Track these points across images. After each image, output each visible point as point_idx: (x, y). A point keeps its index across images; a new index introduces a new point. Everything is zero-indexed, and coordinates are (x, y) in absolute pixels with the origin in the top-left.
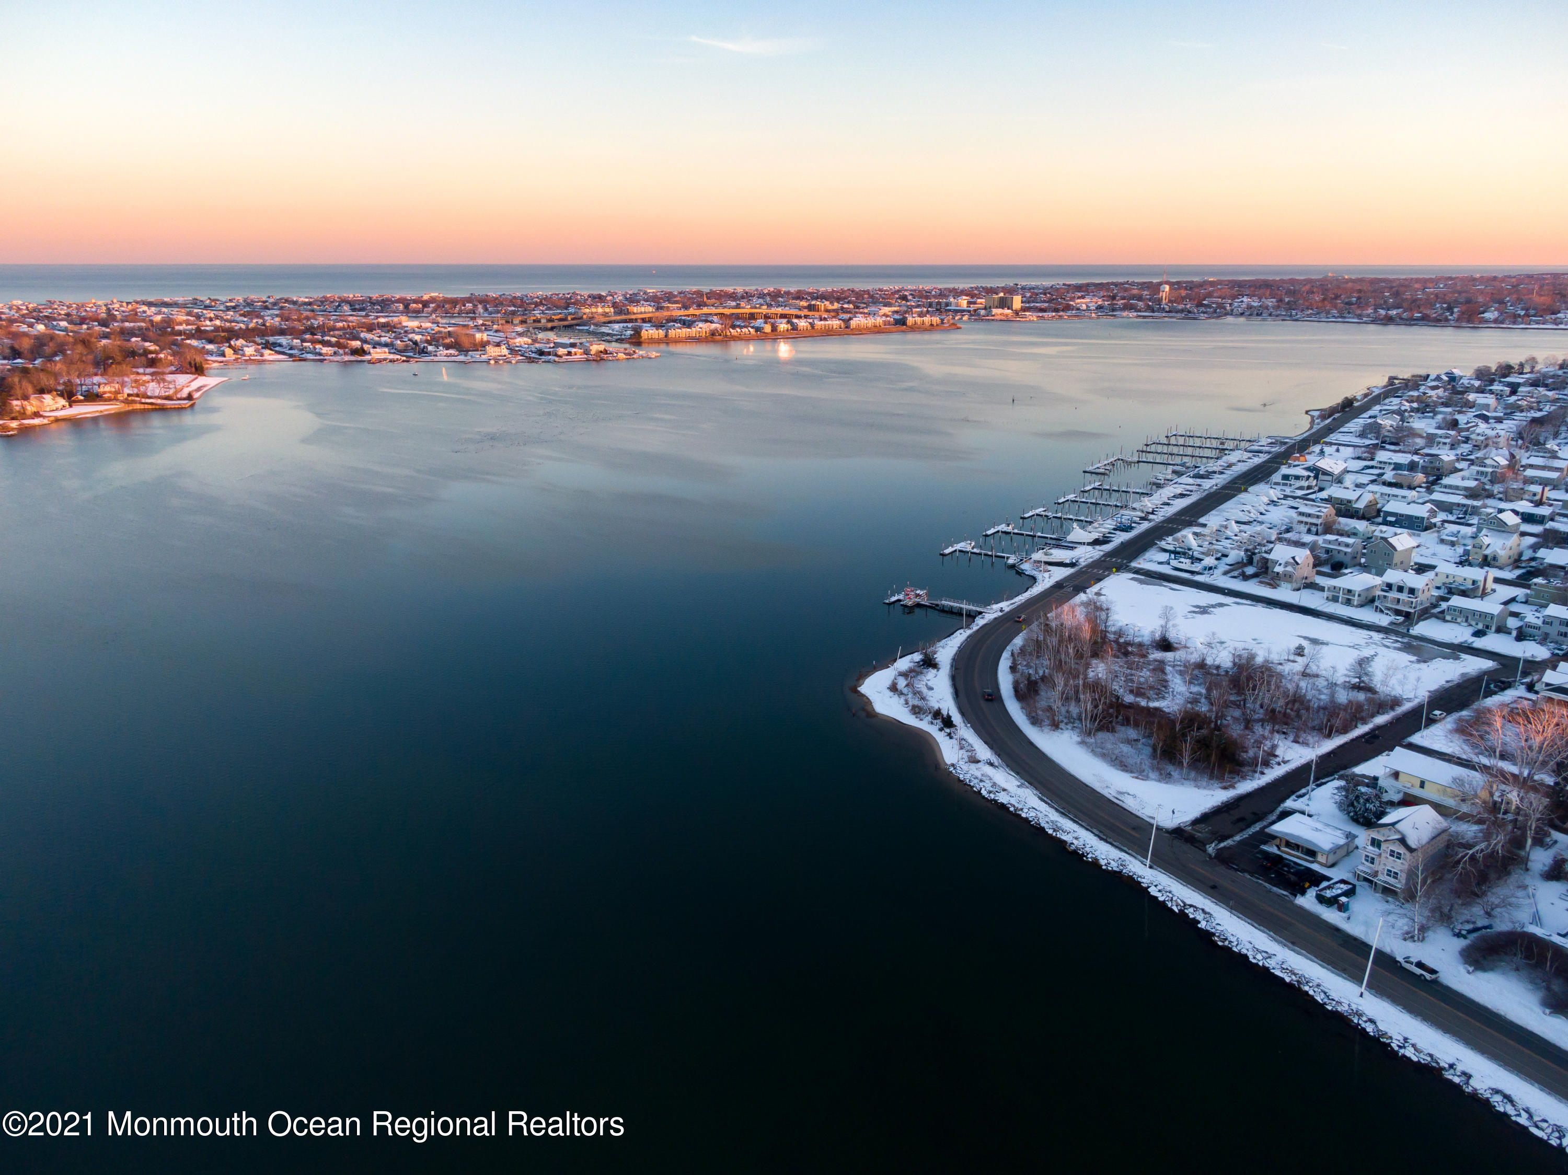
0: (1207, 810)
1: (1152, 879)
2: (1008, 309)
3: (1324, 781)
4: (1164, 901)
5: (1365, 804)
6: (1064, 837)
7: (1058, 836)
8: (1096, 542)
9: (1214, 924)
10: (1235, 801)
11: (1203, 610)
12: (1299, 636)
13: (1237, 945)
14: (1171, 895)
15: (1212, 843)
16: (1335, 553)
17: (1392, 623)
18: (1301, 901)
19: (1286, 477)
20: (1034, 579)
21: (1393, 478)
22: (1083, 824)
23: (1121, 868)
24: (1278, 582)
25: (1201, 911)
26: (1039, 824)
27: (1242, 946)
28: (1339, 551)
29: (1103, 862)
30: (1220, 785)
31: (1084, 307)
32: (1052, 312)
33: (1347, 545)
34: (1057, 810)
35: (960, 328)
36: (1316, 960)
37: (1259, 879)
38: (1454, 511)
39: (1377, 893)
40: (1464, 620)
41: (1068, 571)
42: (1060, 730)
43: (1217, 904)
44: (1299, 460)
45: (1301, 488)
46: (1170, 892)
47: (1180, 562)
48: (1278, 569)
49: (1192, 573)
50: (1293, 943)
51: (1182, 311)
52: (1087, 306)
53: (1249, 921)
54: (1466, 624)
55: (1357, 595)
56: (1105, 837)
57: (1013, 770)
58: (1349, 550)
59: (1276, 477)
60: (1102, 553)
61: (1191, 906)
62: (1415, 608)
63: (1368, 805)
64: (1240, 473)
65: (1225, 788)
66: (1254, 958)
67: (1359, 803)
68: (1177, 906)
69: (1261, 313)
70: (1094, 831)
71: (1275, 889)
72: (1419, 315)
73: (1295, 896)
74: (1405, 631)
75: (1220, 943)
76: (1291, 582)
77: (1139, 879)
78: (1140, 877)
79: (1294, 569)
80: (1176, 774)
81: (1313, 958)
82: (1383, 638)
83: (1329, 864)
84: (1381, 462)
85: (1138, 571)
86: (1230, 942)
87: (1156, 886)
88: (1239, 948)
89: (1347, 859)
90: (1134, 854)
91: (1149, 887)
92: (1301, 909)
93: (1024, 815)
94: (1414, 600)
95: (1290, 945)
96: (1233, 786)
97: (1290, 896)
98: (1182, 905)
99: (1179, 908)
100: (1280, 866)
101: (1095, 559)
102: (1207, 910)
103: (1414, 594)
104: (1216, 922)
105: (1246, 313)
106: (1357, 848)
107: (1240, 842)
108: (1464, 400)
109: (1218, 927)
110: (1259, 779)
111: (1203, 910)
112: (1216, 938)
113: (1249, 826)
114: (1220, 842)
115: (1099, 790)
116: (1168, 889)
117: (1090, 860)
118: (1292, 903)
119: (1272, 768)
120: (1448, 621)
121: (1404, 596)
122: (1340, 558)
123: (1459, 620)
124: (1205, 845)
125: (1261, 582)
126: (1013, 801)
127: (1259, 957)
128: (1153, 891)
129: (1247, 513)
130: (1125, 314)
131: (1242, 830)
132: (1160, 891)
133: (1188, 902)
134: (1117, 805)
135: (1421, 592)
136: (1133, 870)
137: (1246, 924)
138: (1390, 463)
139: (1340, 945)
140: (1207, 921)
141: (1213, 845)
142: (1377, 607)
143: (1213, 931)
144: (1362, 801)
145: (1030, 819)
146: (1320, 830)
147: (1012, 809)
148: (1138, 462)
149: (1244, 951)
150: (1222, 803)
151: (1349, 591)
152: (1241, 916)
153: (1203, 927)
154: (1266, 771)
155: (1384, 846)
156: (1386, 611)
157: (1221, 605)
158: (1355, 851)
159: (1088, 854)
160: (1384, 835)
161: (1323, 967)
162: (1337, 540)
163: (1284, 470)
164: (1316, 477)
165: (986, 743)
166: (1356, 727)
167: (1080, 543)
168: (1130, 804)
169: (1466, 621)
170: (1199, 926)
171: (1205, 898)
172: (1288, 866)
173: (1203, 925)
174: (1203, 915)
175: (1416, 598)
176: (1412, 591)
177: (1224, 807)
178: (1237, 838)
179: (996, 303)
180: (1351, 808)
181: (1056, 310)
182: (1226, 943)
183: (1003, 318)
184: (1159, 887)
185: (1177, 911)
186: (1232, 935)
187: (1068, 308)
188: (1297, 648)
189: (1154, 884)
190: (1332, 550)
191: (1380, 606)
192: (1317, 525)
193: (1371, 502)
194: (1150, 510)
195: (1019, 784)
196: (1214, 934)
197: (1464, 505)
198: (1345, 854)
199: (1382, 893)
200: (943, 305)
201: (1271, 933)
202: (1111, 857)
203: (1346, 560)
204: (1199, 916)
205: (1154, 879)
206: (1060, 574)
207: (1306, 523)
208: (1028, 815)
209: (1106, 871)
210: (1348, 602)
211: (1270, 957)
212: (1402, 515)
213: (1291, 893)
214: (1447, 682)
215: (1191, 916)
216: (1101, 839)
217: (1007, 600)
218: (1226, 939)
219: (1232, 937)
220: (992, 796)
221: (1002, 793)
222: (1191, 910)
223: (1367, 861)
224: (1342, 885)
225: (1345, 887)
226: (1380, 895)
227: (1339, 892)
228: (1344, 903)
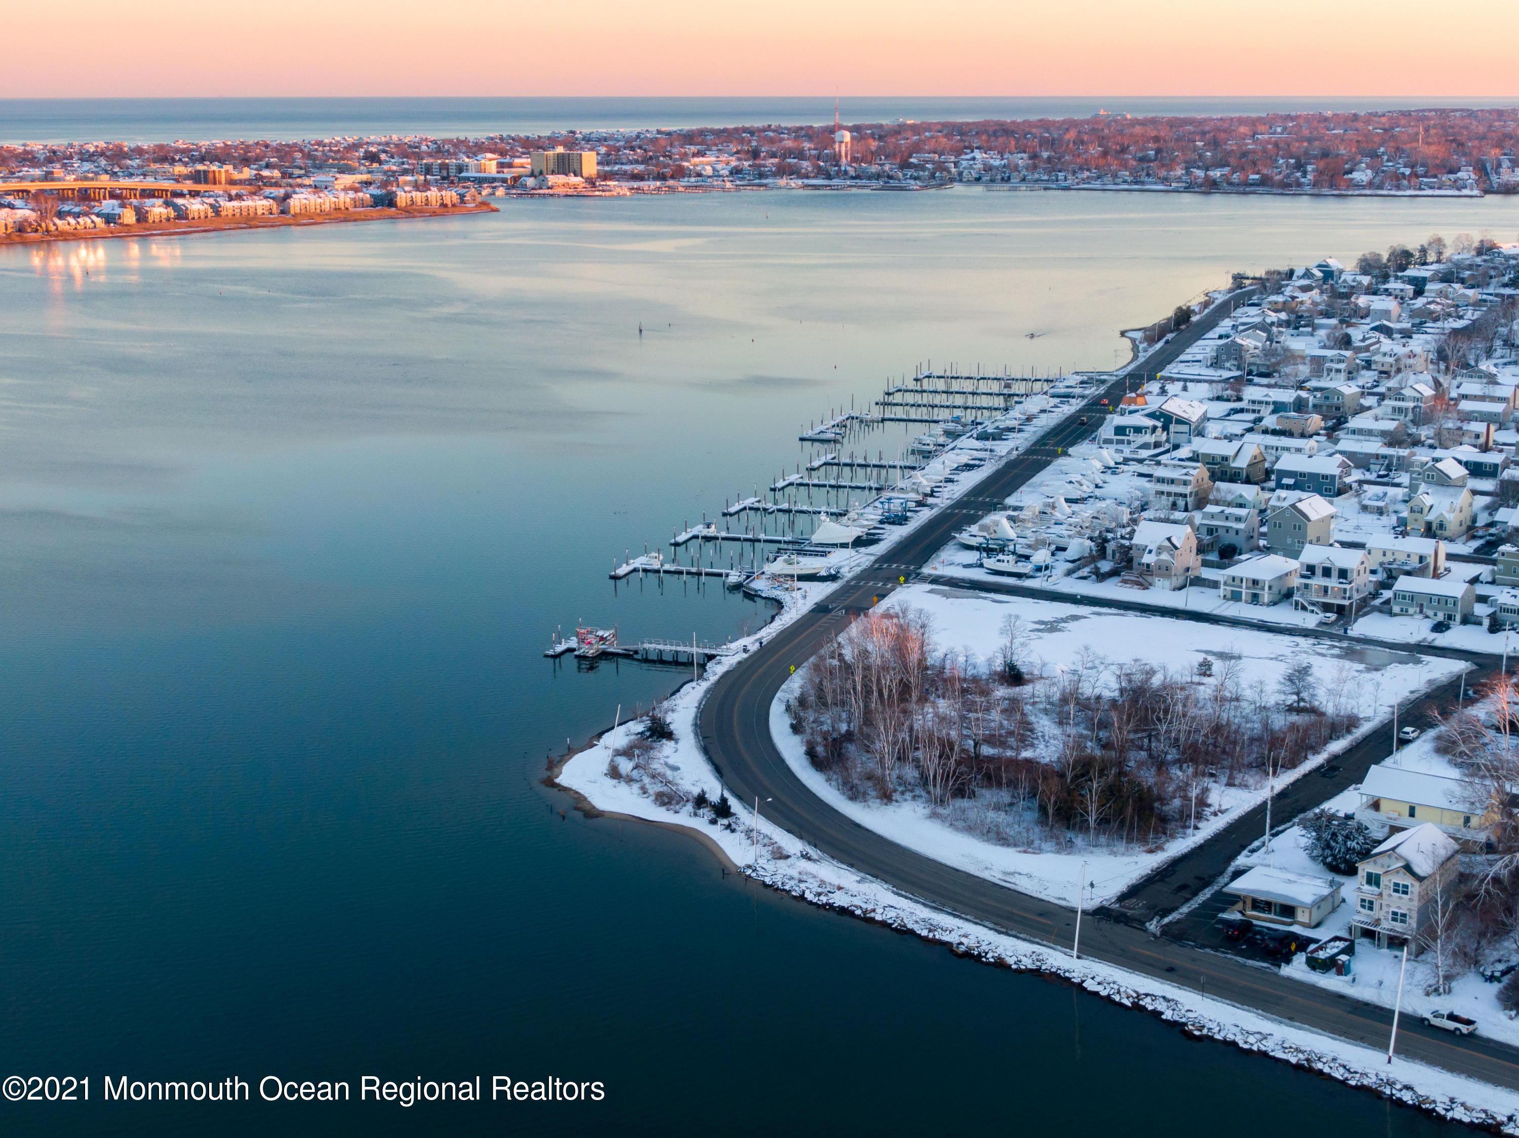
0: (1135, 880)
1: (1084, 971)
2: (576, 175)
3: (1280, 828)
4: (1109, 995)
5: (1346, 842)
6: (946, 937)
7: (937, 937)
8: (859, 543)
9: (1183, 1012)
10: (1168, 866)
11: (1052, 627)
12: (1198, 651)
13: (1220, 1031)
14: (1116, 987)
15: (1152, 919)
16: (1221, 532)
17: (1321, 624)
18: (1286, 971)
19: (1120, 430)
20: (779, 605)
21: (1278, 424)
22: (968, 917)
23: (1039, 964)
24: (1149, 579)
25: (1161, 999)
26: (905, 926)
27: (1226, 1031)
28: (1228, 530)
29: (1011, 961)
30: (1142, 848)
31: (709, 171)
32: (655, 179)
33: (1238, 519)
34: (924, 905)
35: (497, 210)
36: (1323, 1032)
37: (1227, 953)
38: (1372, 466)
39: (1383, 948)
40: (1418, 610)
41: (829, 588)
42: (896, 803)
43: (1180, 988)
44: (1136, 404)
45: (1145, 446)
46: (1114, 983)
47: (999, 561)
48: (1147, 559)
49: (1019, 576)
50: (1291, 1019)
51: (878, 176)
52: (714, 169)
53: (1228, 1002)
54: (1421, 616)
55: (1266, 588)
56: (1004, 930)
57: (843, 862)
58: (1241, 526)
59: (1106, 431)
60: (873, 558)
61: (1147, 995)
62: (1349, 598)
63: (1349, 843)
64: (1047, 429)
65: (1151, 851)
66: (1246, 1042)
67: (1337, 843)
68: (1128, 998)
69: (1009, 178)
70: (987, 924)
71: (1250, 962)
72: (1257, 177)
73: (1279, 966)
74: (1341, 632)
75: (1197, 1033)
76: (1169, 576)
77: (1067, 974)
78: (1068, 971)
79: (1172, 556)
80: (1079, 841)
81: (1320, 1031)
82: (1314, 645)
83: (1313, 924)
84: (1254, 402)
85: (936, 580)
86: (1210, 1029)
87: (1093, 978)
88: (1223, 1034)
89: (1334, 915)
90: (1052, 945)
91: (1083, 982)
92: (1289, 979)
93: (878, 918)
94: (1348, 587)
95: (1287, 1021)
96: (1160, 848)
97: (1273, 968)
98: (1135, 995)
99: (1131, 1000)
100: (1250, 935)
101: (864, 567)
102: (1169, 996)
103: (1346, 578)
104: (1186, 1008)
105: (984, 179)
106: (1344, 901)
107: (1190, 914)
108: (1352, 306)
109: (1190, 1015)
110: (1194, 835)
111: (1164, 998)
112: (1190, 1027)
113: (1195, 894)
114: (1163, 916)
115: (976, 873)
116: (1111, 980)
117: (992, 960)
118: (1276, 975)
119: (1208, 820)
120: (1396, 615)
121: (1333, 583)
122: (1230, 539)
123: (1411, 611)
124: (1143, 923)
125: (1125, 582)
126: (857, 901)
127: (1251, 1039)
128: (1090, 985)
129: (1076, 485)
130: (783, 182)
131: (1187, 900)
132: (1099, 984)
133: (1142, 991)
134: (1009, 889)
135: (1355, 573)
136: (1056, 964)
137: (1226, 1006)
138: (1267, 403)
139: (1350, 1012)
140: (1174, 1010)
141: (1154, 922)
142: (1297, 603)
143: (1184, 1020)
144: (1340, 838)
145: (890, 921)
146: (1295, 882)
147: (858, 912)
148: (883, 420)
149: (1230, 1037)
150: (1152, 869)
151: (1255, 582)
152: (1215, 997)
153: (1169, 1018)
154: (1200, 825)
155: (1384, 881)
156: (1310, 608)
157: (1075, 618)
158: (1343, 904)
159: (987, 953)
160: (1382, 866)
161: (1336, 1039)
162: (1222, 512)
163: (1116, 420)
164: (1165, 428)
165: (789, 831)
166: (1306, 758)
167: (834, 545)
168: (1025, 886)
169: (1421, 612)
170: (1164, 1017)
171: (1162, 983)
172: (1260, 933)
173: (1168, 1015)
174: (1165, 1004)
175: (1350, 583)
176: (1343, 574)
177: (1155, 876)
178: (1185, 909)
179: (551, 166)
180: (1328, 852)
181: (662, 177)
182: (1205, 1031)
183: (570, 192)
184: (1098, 979)
185: (1130, 1005)
186: (1210, 1020)
187: (680, 173)
188: (1201, 665)
189: (1090, 976)
190: (1217, 528)
191: (1301, 600)
192: (1185, 496)
193: (1255, 457)
194: (928, 490)
195: (858, 878)
196: (1185, 1024)
197: (1385, 457)
198: (1330, 908)
199: (1388, 948)
200: (453, 172)
201: (1260, 1012)
202: (1020, 952)
203: (1239, 541)
204: (1160, 1006)
205: (1088, 971)
206: (818, 592)
207: (1169, 494)
208: (884, 917)
209: (1020, 970)
210: (1255, 599)
211: (1266, 1038)
212: (1303, 475)
213: (1273, 964)
214: (1412, 692)
215: (1150, 1008)
217: (749, 635)
218: (1203, 1027)
219: (1210, 1023)
220: (824, 899)
221: (837, 892)
222: (1148, 1000)
223: (1363, 906)
224: (1337, 943)
225: (1341, 945)
226: (1385, 951)
227: (1335, 951)
228: (1344, 962)
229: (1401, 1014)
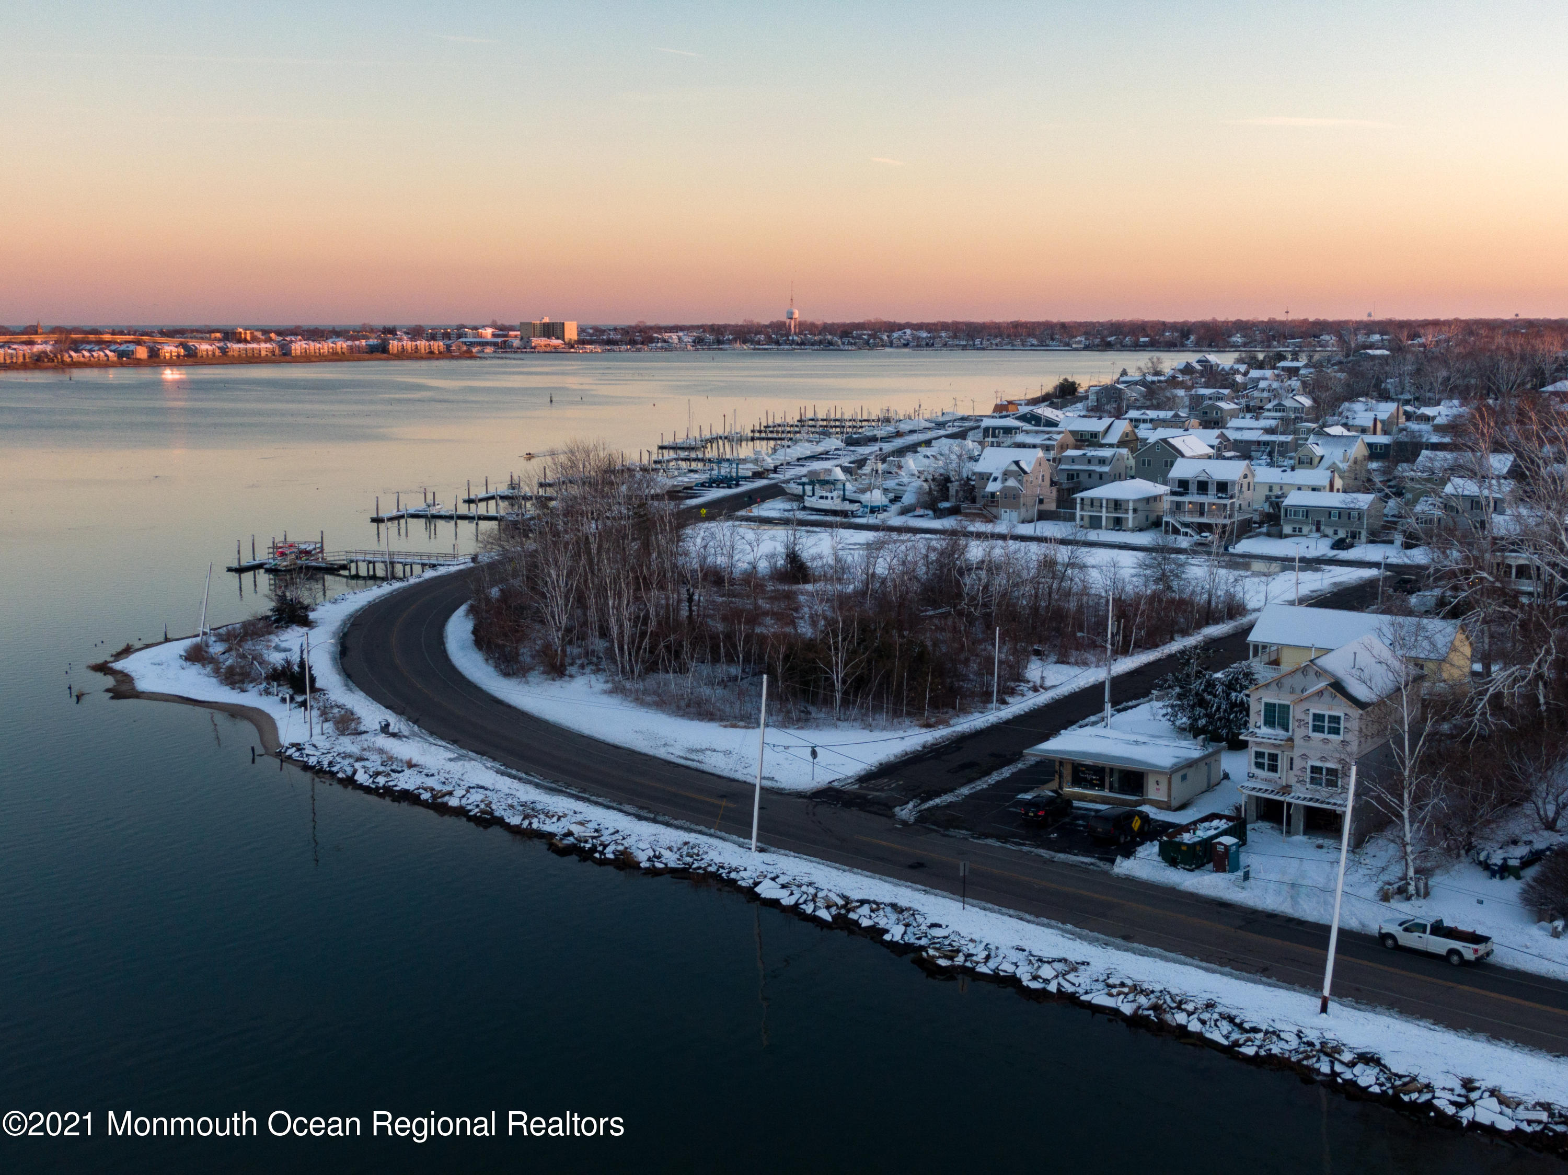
0: (892, 758)
1: (763, 868)
2: (557, 339)
3: (1130, 704)
4: (797, 905)
6: (550, 827)
7: (535, 826)
9: (923, 927)
10: (953, 742)
11: (868, 546)
13: (988, 958)
14: (812, 890)
15: (907, 803)
16: (1083, 477)
17: (1197, 544)
18: (1124, 867)
22: (600, 800)
23: (689, 860)
24: (994, 510)
25: (888, 909)
26: (491, 813)
27: (1000, 959)
28: (1090, 474)
29: (642, 858)
30: (918, 723)
31: (674, 338)
32: (626, 344)
33: (1102, 462)
34: (537, 786)
36: (1189, 960)
37: (1024, 845)
39: (1297, 833)
40: (1314, 528)
42: (567, 678)
43: (926, 892)
46: (810, 884)
47: (822, 498)
48: (991, 488)
50: (1126, 938)
53: (1011, 912)
54: (1318, 536)
55: (1131, 510)
56: (652, 816)
57: (442, 739)
58: (1105, 469)
61: (863, 902)
62: (1231, 516)
65: (928, 726)
66: (1035, 978)
68: (828, 907)
70: (627, 808)
71: (1061, 856)
73: (1113, 862)
75: (943, 962)
77: (733, 875)
78: (737, 870)
79: (1020, 482)
80: (820, 714)
81: (1183, 957)
83: (1175, 804)
85: (747, 519)
86: (968, 956)
87: (773, 879)
88: (992, 964)
89: (1207, 795)
90: (723, 834)
91: (756, 884)
92: (1130, 881)
93: (453, 802)
94: (1228, 502)
95: (1119, 941)
96: (943, 724)
97: (1101, 864)
98: (841, 902)
99: (834, 911)
100: (1067, 820)
102: (903, 903)
103: (1225, 492)
104: (929, 922)
106: (1226, 776)
107: (970, 796)
109: (936, 932)
110: (998, 709)
111: (894, 906)
112: (931, 952)
113: (988, 773)
114: (924, 800)
115: (645, 751)
116: (806, 880)
117: (611, 856)
118: (1106, 873)
119: (1023, 695)
120: (1287, 536)
121: (1209, 498)
122: (1093, 483)
123: (1306, 532)
124: (891, 808)
125: (965, 515)
126: (430, 782)
127: (1047, 972)
128: (767, 890)
131: (971, 781)
132: (783, 886)
133: (855, 895)
134: (687, 768)
135: (1236, 488)
136: (718, 860)
137: (1006, 918)
139: (1240, 928)
140: (907, 925)
141: (910, 805)
143: (924, 942)
145: (469, 807)
147: (426, 796)
149: (1008, 968)
150: (924, 747)
151: (1117, 504)
152: (990, 905)
153: (897, 938)
154: (1010, 699)
155: (1296, 712)
156: (1184, 530)
158: (1225, 782)
159: (605, 846)
161: (1214, 972)
162: (1084, 455)
166: (1172, 639)
168: (717, 764)
169: (1317, 533)
170: (887, 937)
171: (896, 885)
172: (1083, 817)
173: (896, 933)
174: (893, 917)
176: (1222, 488)
177: (929, 753)
178: (965, 791)
179: (538, 335)
182: (959, 960)
183: (550, 350)
184: (782, 880)
185: (829, 919)
186: (972, 940)
187: (650, 342)
189: (770, 876)
190: (1078, 473)
191: (1171, 521)
193: (1127, 435)
195: (452, 756)
196: (923, 948)
198: (1204, 787)
199: (1304, 834)
201: (1069, 927)
202: (662, 844)
204: (884, 920)
205: (770, 868)
208: (464, 801)
209: (653, 872)
210: (1118, 528)
211: (1075, 969)
213: (1100, 859)
214: (1313, 591)
215: (865, 923)
216: (640, 818)
218: (958, 951)
219: (971, 945)
220: (381, 780)
221: (407, 772)
222: (865, 910)
223: (1260, 766)
224: (1215, 823)
225: (1223, 824)
226: (1300, 838)
227: (1212, 832)
228: (1227, 848)
229: (1341, 931)
